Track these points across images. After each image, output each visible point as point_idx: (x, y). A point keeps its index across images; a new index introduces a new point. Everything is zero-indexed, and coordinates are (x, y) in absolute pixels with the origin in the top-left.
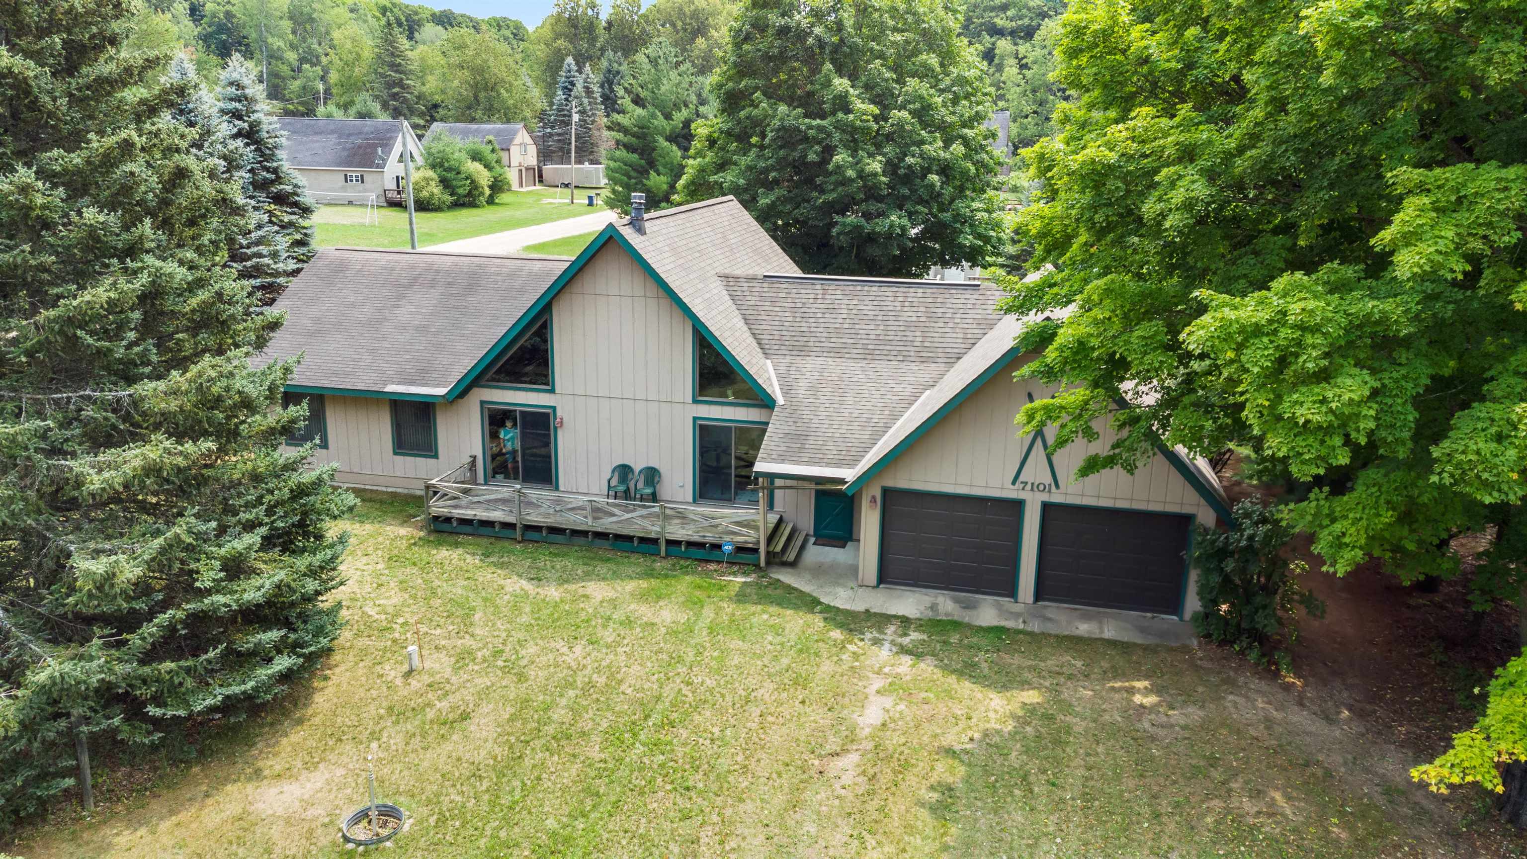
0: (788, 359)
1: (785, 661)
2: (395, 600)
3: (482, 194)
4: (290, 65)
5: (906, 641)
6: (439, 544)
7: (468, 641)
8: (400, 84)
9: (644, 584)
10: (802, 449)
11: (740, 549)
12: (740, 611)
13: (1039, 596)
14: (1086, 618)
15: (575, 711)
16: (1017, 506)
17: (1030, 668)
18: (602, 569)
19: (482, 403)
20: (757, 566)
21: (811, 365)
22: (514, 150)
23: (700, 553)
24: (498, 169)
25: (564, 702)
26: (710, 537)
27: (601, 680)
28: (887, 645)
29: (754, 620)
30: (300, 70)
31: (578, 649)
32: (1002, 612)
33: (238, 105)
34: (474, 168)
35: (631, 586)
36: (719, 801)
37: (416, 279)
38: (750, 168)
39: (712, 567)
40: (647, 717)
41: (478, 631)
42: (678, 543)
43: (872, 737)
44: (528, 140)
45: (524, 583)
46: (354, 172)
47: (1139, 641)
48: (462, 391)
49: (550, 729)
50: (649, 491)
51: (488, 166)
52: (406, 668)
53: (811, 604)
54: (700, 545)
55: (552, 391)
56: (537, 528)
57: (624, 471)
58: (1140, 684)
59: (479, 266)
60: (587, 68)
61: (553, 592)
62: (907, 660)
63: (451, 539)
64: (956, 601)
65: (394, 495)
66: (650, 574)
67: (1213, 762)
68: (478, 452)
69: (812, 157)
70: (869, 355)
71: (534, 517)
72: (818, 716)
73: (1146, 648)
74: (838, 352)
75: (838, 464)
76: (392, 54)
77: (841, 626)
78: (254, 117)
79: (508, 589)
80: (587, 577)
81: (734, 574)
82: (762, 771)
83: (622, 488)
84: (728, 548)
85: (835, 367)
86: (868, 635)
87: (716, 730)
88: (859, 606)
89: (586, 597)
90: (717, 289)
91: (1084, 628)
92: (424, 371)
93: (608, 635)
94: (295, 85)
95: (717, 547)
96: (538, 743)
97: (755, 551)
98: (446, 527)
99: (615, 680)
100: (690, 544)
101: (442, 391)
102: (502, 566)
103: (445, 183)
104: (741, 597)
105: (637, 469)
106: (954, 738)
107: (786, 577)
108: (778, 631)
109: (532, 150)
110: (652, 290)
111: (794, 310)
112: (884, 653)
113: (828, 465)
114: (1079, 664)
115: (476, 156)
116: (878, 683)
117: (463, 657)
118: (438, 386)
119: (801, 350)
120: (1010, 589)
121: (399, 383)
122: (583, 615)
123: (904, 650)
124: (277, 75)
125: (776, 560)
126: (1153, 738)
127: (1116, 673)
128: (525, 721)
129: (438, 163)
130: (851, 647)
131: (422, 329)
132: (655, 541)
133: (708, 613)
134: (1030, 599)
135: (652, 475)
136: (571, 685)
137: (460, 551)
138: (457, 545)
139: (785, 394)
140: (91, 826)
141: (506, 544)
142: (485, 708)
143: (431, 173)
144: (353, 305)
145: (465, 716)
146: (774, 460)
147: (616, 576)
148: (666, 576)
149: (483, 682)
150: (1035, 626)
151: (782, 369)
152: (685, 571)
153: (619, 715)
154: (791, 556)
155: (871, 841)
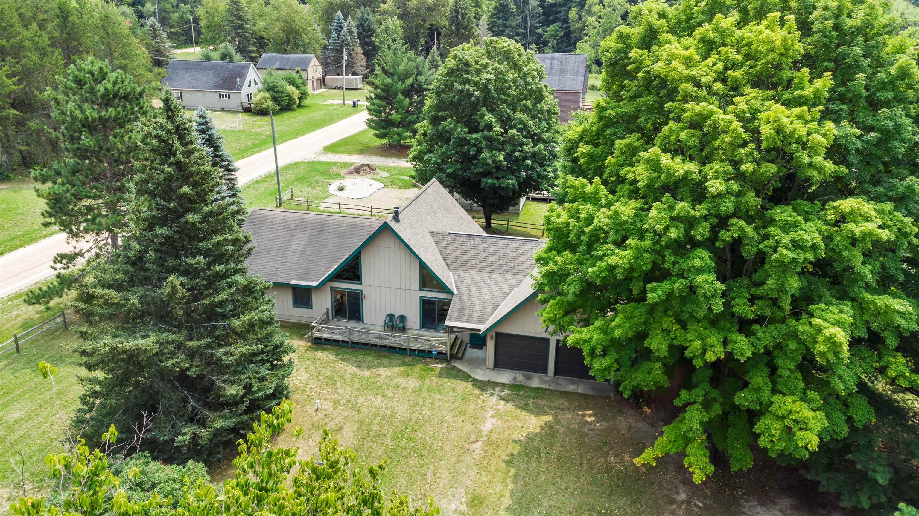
0: (459, 272)
1: (457, 404)
2: (304, 377)
3: (295, 103)
5: (502, 394)
6: (317, 349)
7: (336, 396)
9: (402, 369)
10: (464, 315)
11: (439, 353)
12: (440, 381)
13: (556, 374)
14: (573, 383)
15: (381, 425)
16: (547, 341)
17: (548, 406)
18: (385, 361)
19: (331, 288)
20: (446, 359)
21: (468, 275)
22: (310, 70)
23: (423, 354)
24: (302, 87)
25: (376, 422)
26: (428, 348)
27: (388, 413)
28: (495, 396)
29: (445, 385)
31: (379, 399)
32: (542, 381)
34: (290, 89)
35: (396, 370)
36: (433, 460)
37: (297, 226)
39: (428, 360)
40: (406, 428)
41: (340, 392)
42: (415, 350)
43: (487, 435)
44: (317, 63)
45: (354, 368)
46: (224, 92)
47: (591, 394)
48: (323, 284)
49: (372, 433)
50: (401, 325)
51: (297, 87)
52: (315, 408)
53: (466, 377)
54: (423, 351)
55: (361, 284)
56: (357, 343)
57: (391, 317)
58: (588, 413)
59: (325, 220)
60: (350, 18)
61: (366, 373)
62: (503, 402)
63: (322, 347)
64: (524, 375)
65: (294, 323)
66: (403, 364)
67: (605, 443)
68: (330, 307)
70: (492, 271)
71: (355, 338)
72: (468, 427)
73: (593, 397)
74: (479, 269)
75: (478, 322)
76: (237, 10)
77: (479, 388)
79: (348, 371)
80: (379, 365)
81: (437, 363)
82: (448, 449)
83: (390, 324)
84: (434, 353)
85: (479, 276)
86: (489, 392)
87: (431, 433)
88: (486, 379)
89: (379, 375)
90: (429, 239)
91: (571, 388)
92: (306, 274)
93: (389, 393)
95: (430, 352)
96: (369, 439)
97: (446, 354)
98: (319, 341)
99: (394, 414)
100: (419, 351)
101: (315, 284)
102: (344, 360)
103: (275, 99)
104: (440, 375)
105: (397, 316)
106: (515, 437)
107: (458, 365)
108: (454, 390)
109: (320, 69)
111: (461, 249)
112: (494, 399)
113: (474, 323)
114: (566, 404)
115: (291, 82)
116: (491, 413)
117: (336, 403)
118: (313, 281)
119: (464, 268)
120: (544, 370)
121: (297, 280)
122: (379, 384)
123: (502, 398)
125: (454, 357)
126: (587, 435)
127: (580, 408)
128: (363, 430)
129: (271, 89)
130: (482, 397)
131: (303, 252)
132: (405, 349)
133: (427, 382)
134: (552, 375)
135: (403, 318)
136: (378, 415)
137: (326, 353)
138: (324, 350)
139: (457, 289)
141: (345, 349)
142: (348, 425)
144: (271, 240)
145: (341, 428)
146: (452, 320)
147: (390, 365)
148: (410, 365)
149: (345, 414)
150: (552, 388)
151: (457, 277)
152: (417, 362)
153: (396, 427)
154: (460, 355)
155: (484, 474)
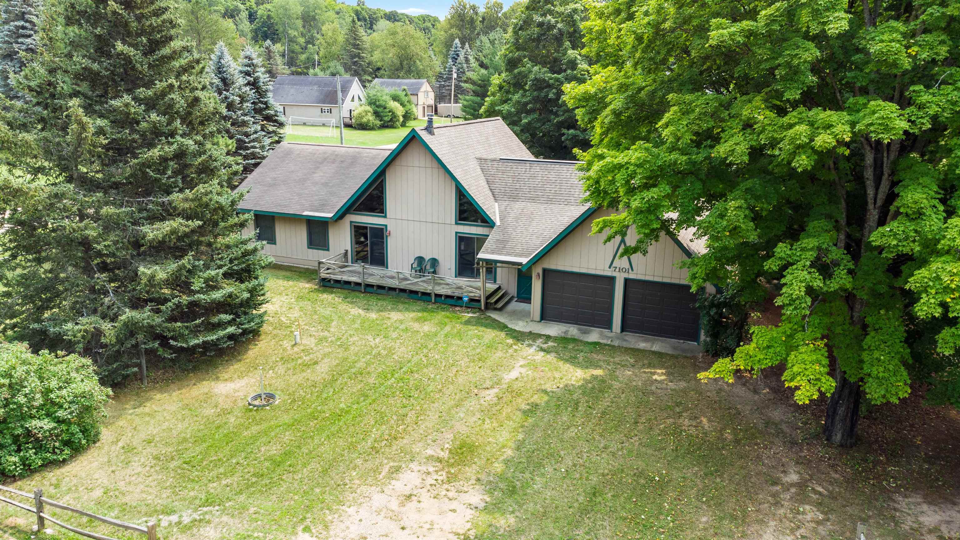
0: (507, 203)
1: (478, 351)
2: (296, 315)
3: (398, 120)
4: (301, 45)
5: (545, 346)
6: (324, 292)
7: (326, 334)
8: (358, 56)
9: (420, 314)
10: (504, 248)
11: (472, 300)
12: (465, 328)
13: (623, 330)
14: (646, 341)
15: (368, 364)
16: (611, 280)
17: (604, 361)
18: (401, 306)
19: (351, 222)
20: (480, 309)
21: (518, 206)
22: (421, 95)
23: (450, 301)
24: (408, 107)
25: (364, 360)
26: (457, 293)
27: (384, 353)
28: (534, 347)
29: (470, 333)
30: (306, 48)
31: (377, 340)
32: (602, 335)
33: (249, 69)
34: (394, 105)
35: (412, 315)
36: (422, 402)
37: (325, 159)
38: (518, 102)
39: (457, 309)
40: (401, 368)
41: (332, 330)
42: (440, 296)
43: (508, 383)
44: (429, 89)
45: (360, 311)
46: (326, 107)
47: (670, 352)
48: (341, 216)
49: (353, 370)
50: (432, 270)
51: (403, 105)
52: (294, 343)
53: (503, 327)
54: (451, 297)
55: (385, 217)
56: (372, 286)
57: (420, 259)
58: (659, 371)
59: (359, 153)
60: (467, 45)
61: (373, 315)
62: (542, 354)
63: (330, 290)
64: (579, 330)
65: (307, 269)
66: (424, 310)
67: (678, 404)
68: (349, 248)
69: (551, 96)
70: (549, 201)
71: (371, 280)
72: (485, 373)
73: (672, 356)
74: (533, 200)
75: (521, 256)
76: (355, 39)
77: (514, 338)
78: (256, 74)
79: (352, 313)
80: (393, 309)
81: (468, 313)
82: (447, 392)
83: (419, 269)
84: (466, 299)
85: (531, 207)
86: (527, 342)
87: (432, 376)
88: (527, 330)
89: (389, 318)
90: (474, 166)
91: (642, 345)
92: (323, 205)
93: (394, 335)
94: (303, 57)
95: (460, 298)
96: (346, 375)
97: (479, 301)
98: (327, 284)
99: (391, 351)
100: (447, 297)
101: (330, 215)
102: (352, 303)
103: (376, 114)
104: (468, 322)
105: (427, 259)
106: (548, 387)
107: (494, 315)
108: (479, 338)
109: (432, 95)
110: (435, 164)
111: (513, 177)
112: (532, 350)
113: (515, 256)
114: (632, 361)
115: (395, 98)
116: (522, 362)
117: (321, 340)
118: (329, 212)
119: (514, 198)
120: (608, 325)
121: (310, 211)
122: (385, 326)
123: (542, 350)
124: (293, 52)
125: (488, 306)
126: (653, 393)
127: (650, 366)
128: (342, 367)
129: (372, 102)
130: (514, 347)
131: (325, 184)
132: (429, 294)
133: (448, 328)
134: (619, 331)
135: (434, 262)
136: (368, 353)
137: (333, 295)
138: (332, 293)
139: (501, 220)
140: (145, 391)
141: (357, 293)
142: (326, 360)
143: (368, 108)
144: (293, 172)
145: (316, 363)
146: (488, 253)
147: (407, 310)
148: (433, 312)
149: (327, 350)
150: (616, 343)
151: (503, 208)
152: (443, 309)
153: (388, 367)
154: (500, 305)
155: (488, 421)
